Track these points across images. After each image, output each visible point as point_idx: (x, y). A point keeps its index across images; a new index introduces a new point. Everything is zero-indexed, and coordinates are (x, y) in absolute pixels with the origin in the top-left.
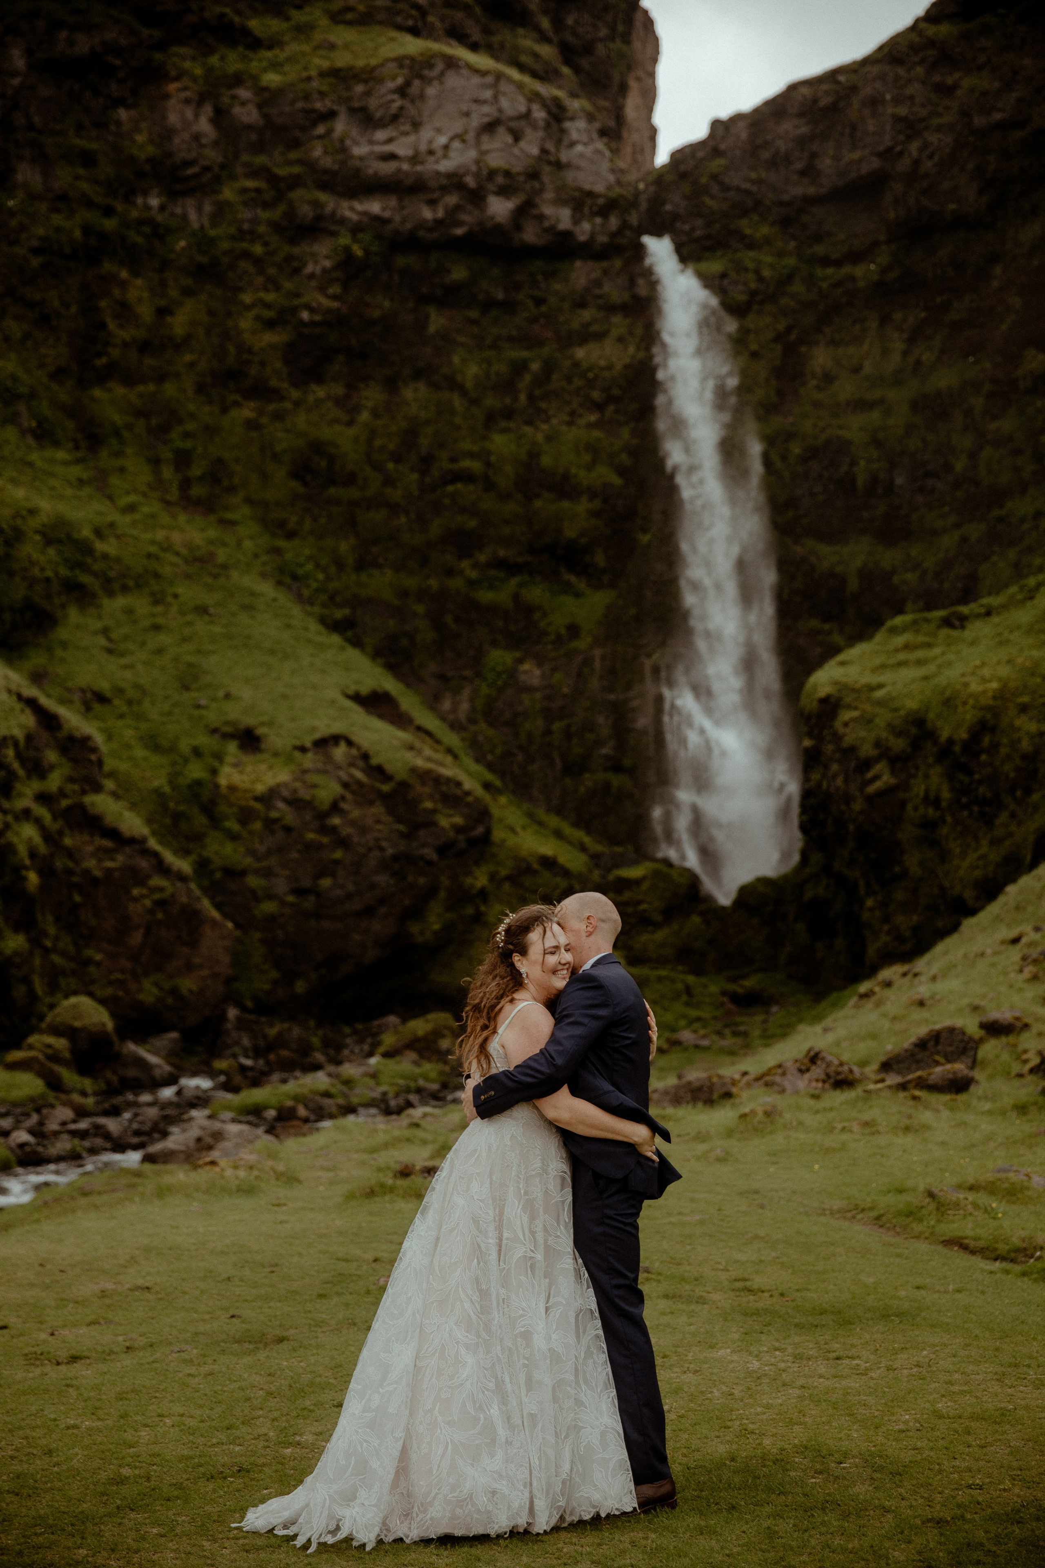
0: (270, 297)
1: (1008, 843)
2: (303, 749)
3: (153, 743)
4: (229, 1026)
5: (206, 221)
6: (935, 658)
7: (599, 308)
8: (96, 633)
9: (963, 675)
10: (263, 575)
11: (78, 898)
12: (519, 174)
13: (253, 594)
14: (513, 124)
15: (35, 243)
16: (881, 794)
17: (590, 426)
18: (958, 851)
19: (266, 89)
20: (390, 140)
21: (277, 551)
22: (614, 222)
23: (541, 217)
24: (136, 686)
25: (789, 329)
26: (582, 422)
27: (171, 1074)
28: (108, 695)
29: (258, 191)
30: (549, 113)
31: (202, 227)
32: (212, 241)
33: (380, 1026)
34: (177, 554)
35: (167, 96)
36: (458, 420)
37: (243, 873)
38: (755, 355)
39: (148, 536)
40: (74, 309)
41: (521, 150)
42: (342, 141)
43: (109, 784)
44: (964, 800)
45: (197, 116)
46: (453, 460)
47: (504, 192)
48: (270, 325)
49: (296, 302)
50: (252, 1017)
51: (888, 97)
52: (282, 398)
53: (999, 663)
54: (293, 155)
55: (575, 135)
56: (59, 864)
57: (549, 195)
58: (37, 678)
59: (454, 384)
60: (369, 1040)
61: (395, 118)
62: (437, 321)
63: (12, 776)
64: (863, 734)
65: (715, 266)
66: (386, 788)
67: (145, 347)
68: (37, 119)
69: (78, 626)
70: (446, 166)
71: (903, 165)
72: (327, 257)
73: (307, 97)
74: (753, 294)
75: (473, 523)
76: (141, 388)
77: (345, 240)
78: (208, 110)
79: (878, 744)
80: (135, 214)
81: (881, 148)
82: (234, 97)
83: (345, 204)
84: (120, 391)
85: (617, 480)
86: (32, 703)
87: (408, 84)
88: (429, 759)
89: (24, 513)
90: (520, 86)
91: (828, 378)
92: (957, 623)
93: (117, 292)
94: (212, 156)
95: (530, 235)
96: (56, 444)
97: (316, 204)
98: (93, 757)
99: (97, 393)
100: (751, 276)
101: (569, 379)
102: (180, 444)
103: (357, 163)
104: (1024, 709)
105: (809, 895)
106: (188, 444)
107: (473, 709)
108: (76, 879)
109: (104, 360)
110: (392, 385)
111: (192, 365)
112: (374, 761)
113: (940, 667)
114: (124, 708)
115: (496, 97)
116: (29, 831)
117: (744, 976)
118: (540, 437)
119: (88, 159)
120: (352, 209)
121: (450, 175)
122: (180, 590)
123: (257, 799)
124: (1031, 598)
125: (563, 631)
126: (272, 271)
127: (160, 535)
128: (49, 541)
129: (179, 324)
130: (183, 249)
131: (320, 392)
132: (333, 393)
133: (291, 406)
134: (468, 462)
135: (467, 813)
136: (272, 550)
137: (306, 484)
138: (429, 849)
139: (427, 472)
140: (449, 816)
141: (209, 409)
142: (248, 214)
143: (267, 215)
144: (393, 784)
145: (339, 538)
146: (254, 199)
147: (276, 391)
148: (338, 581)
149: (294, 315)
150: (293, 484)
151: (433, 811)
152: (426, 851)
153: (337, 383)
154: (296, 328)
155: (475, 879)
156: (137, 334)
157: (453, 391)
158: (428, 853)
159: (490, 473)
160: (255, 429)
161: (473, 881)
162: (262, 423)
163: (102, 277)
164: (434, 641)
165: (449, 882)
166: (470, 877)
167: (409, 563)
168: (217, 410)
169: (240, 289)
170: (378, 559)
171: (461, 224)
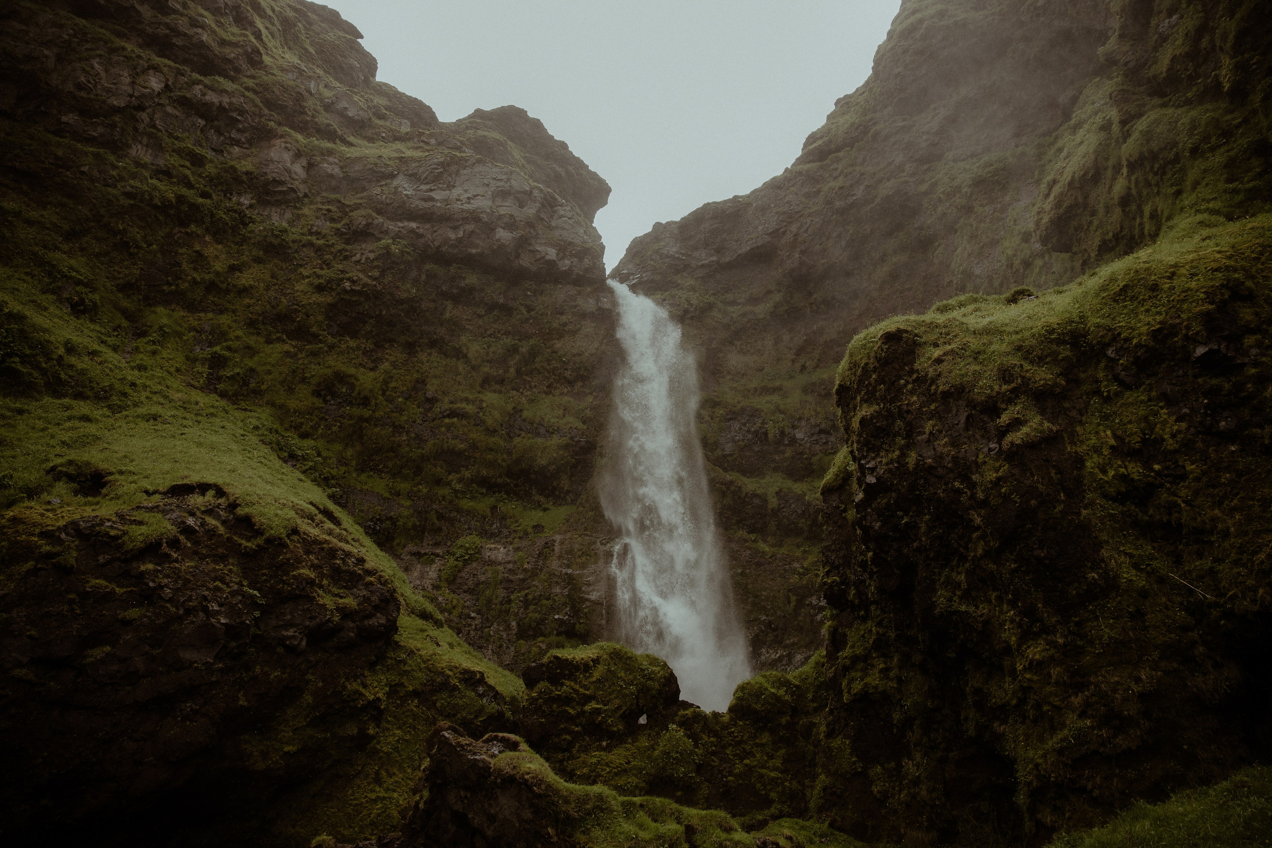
0: (323, 273)
2: (153, 493)
5: (284, 222)
7: (573, 314)
12: (520, 221)
15: (130, 191)
17: (562, 394)
19: (349, 158)
20: (430, 190)
23: (535, 251)
25: (711, 340)
26: (557, 392)
29: (329, 211)
31: (280, 224)
32: (285, 233)
35: (272, 144)
36: (459, 379)
42: (397, 188)
45: (293, 161)
46: (453, 402)
48: (320, 289)
49: (342, 276)
52: (321, 341)
54: (360, 195)
57: (541, 240)
59: (459, 354)
62: (451, 311)
67: (211, 287)
70: (468, 207)
71: (787, 237)
72: (372, 251)
73: (376, 165)
75: (462, 446)
76: (200, 315)
77: (386, 242)
78: (302, 161)
79: (1006, 375)
80: (228, 204)
82: (324, 160)
83: (391, 222)
93: (197, 247)
94: (300, 186)
95: (526, 262)
97: (370, 220)
106: (227, 354)
107: (439, 578)
109: (173, 287)
110: (411, 348)
111: (249, 307)
112: (243, 511)
118: (523, 399)
119: (197, 160)
120: (395, 225)
125: (529, 529)
126: (327, 257)
129: (245, 279)
130: (260, 231)
131: (352, 343)
132: (363, 346)
133: (326, 348)
134: (464, 405)
135: (364, 596)
136: (277, 432)
137: (325, 401)
138: (295, 632)
139: (431, 409)
140: (337, 595)
141: (254, 338)
142: (319, 222)
143: (332, 225)
144: (260, 541)
145: (347, 445)
146: (325, 215)
147: (315, 336)
148: (336, 470)
149: (339, 285)
150: (315, 400)
151: (311, 582)
152: (290, 633)
153: (367, 339)
154: (338, 294)
155: (365, 686)
156: (207, 277)
157: (458, 359)
158: (293, 637)
159: (481, 414)
160: (291, 357)
161: (361, 689)
162: (299, 356)
163: (187, 233)
164: (414, 527)
165: (320, 684)
166: (356, 681)
167: (405, 471)
168: (262, 340)
169: (301, 266)
170: (378, 465)
171: (476, 247)
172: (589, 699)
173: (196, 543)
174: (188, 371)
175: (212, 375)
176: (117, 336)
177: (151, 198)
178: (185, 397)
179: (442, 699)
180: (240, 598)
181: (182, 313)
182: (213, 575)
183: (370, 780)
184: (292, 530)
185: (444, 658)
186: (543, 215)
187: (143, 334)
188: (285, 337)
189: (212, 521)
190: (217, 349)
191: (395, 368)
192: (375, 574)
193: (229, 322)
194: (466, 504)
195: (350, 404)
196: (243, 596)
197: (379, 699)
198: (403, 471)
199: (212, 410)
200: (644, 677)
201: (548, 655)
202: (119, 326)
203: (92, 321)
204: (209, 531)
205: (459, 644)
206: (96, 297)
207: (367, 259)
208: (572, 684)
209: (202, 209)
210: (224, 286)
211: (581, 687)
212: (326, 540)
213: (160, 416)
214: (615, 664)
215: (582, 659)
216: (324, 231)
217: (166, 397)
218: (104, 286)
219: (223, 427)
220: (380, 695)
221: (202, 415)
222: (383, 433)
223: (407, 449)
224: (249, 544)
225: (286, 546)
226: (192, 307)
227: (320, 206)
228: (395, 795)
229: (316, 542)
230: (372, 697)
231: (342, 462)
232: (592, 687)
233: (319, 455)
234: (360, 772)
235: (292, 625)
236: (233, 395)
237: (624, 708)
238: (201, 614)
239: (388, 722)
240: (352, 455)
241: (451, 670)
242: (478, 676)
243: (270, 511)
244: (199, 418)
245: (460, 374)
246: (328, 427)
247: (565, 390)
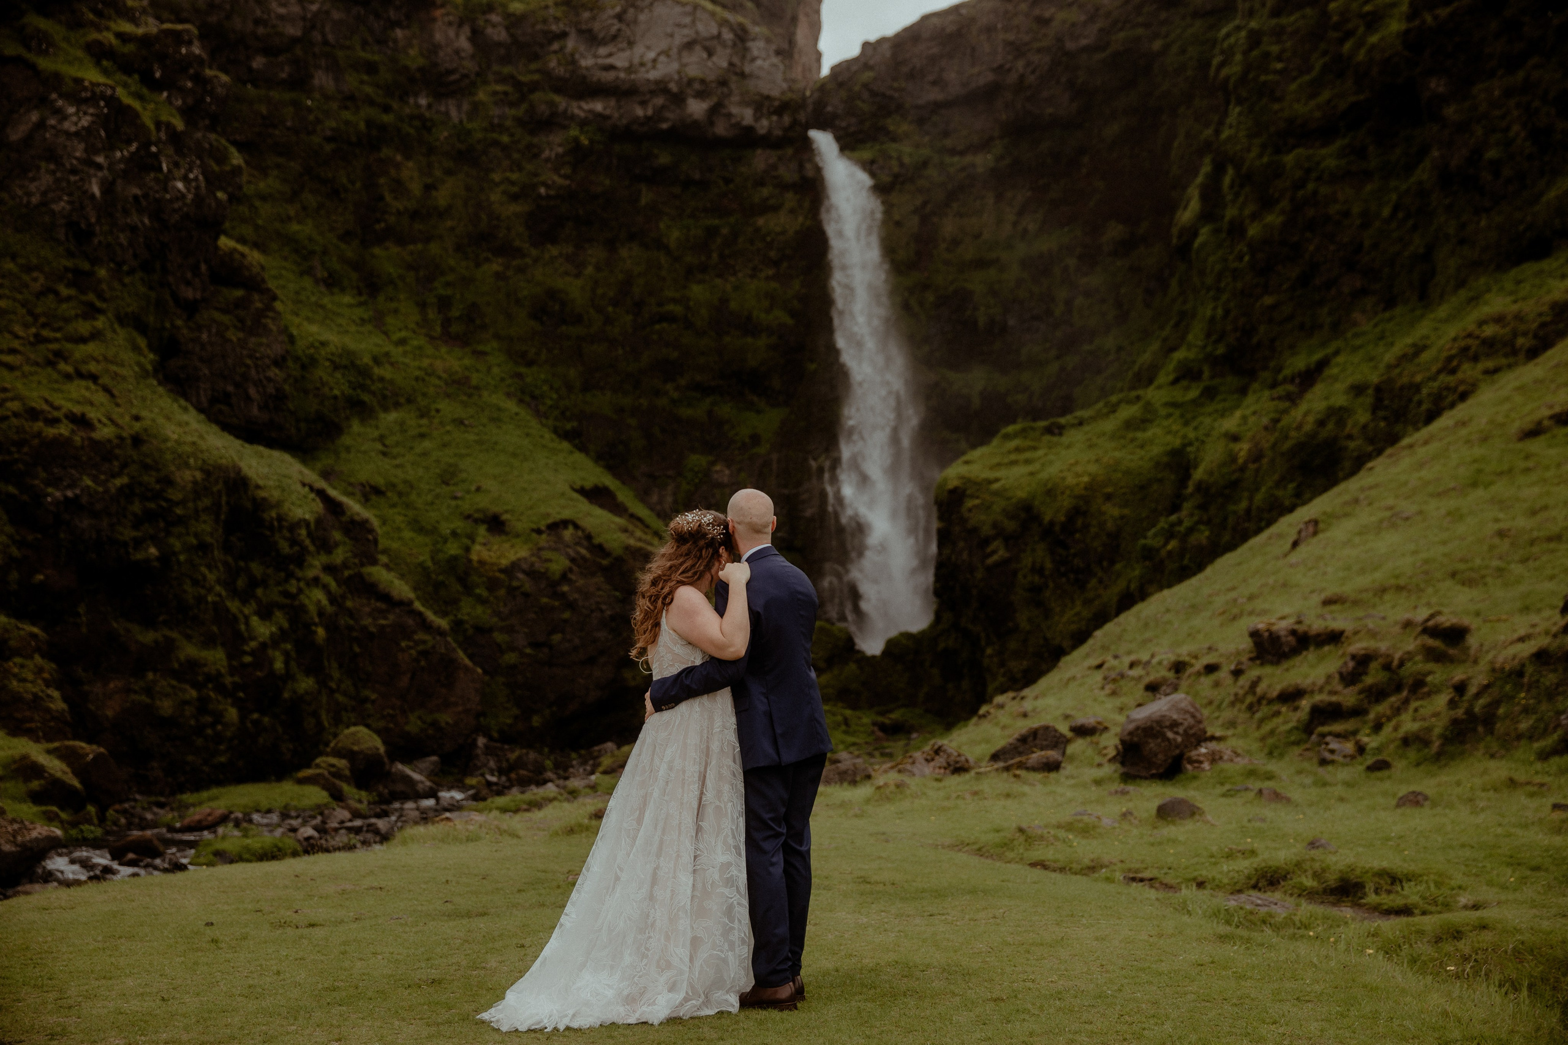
0: (514, 176)
1: (1097, 603)
2: (539, 532)
3: (418, 527)
4: (479, 752)
5: (464, 117)
6: (1039, 458)
7: (775, 186)
8: (374, 440)
9: (1061, 471)
10: (508, 395)
11: (357, 649)
12: (712, 82)
13: (499, 409)
14: (708, 43)
15: (329, 133)
16: (997, 565)
17: (767, 278)
18: (1058, 609)
19: (513, 15)
20: (610, 55)
21: (519, 376)
22: (787, 120)
23: (729, 115)
24: (405, 482)
25: (925, 204)
26: (762, 275)
27: (431, 788)
28: (383, 489)
29: (506, 93)
30: (736, 35)
31: (461, 122)
32: (469, 132)
33: (600, 751)
34: (440, 378)
35: (434, 20)
36: (663, 273)
37: (490, 630)
38: (898, 224)
39: (417, 363)
40: (358, 185)
41: (714, 63)
42: (572, 55)
43: (384, 559)
44: (1063, 569)
45: (457, 35)
46: (660, 304)
47: (700, 95)
48: (514, 198)
49: (535, 180)
50: (498, 745)
51: (999, 26)
52: (524, 256)
53: (1089, 462)
54: (533, 66)
55: (755, 53)
56: (344, 621)
57: (735, 98)
58: (326, 475)
59: (660, 245)
60: (591, 762)
61: (614, 38)
62: (646, 196)
63: (304, 550)
64: (983, 517)
65: (867, 155)
66: (605, 562)
67: (415, 215)
68: (331, 38)
69: (359, 435)
70: (653, 75)
71: (1012, 78)
72: (560, 145)
73: (545, 21)
74: (896, 176)
75: (676, 354)
76: (411, 247)
77: (574, 132)
78: (466, 30)
79: (995, 525)
80: (407, 111)
81: (995, 65)
82: (487, 21)
83: (574, 104)
84: (395, 250)
85: (790, 321)
86: (321, 494)
87: (624, 11)
88: (640, 540)
89: (317, 344)
90: (713, 14)
91: (955, 242)
92: (1056, 431)
93: (393, 172)
94: (470, 66)
95: (721, 129)
96: (343, 290)
97: (552, 104)
98: (370, 537)
99: (377, 251)
100: (894, 163)
101: (751, 242)
102: (442, 292)
103: (584, 72)
104: (1108, 497)
105: (941, 646)
106: (449, 292)
107: (675, 502)
108: (355, 634)
109: (383, 225)
110: (611, 245)
111: (452, 229)
112: (596, 541)
113: (1043, 465)
114: (395, 499)
115: (693, 22)
116: (318, 595)
117: (891, 711)
118: (729, 287)
119: (371, 68)
120: (580, 108)
121: (657, 82)
122: (440, 406)
123: (501, 571)
124: (1114, 412)
125: (747, 440)
126: (516, 156)
127: (426, 362)
128: (336, 367)
129: (442, 197)
130: (446, 138)
131: (554, 251)
132: (565, 251)
133: (531, 262)
134: (671, 306)
136: (517, 375)
137: (542, 323)
139: (639, 314)
141: (465, 264)
142: (498, 111)
143: (512, 112)
145: (569, 366)
146: (502, 99)
147: (519, 250)
149: (534, 190)
150: (533, 323)
153: (568, 243)
154: (535, 201)
156: (409, 205)
157: (659, 251)
159: (690, 315)
160: (501, 278)
162: (508, 275)
163: (381, 160)
167: (625, 386)
168: (472, 264)
170: (599, 383)
171: (666, 120)
174: (424, 322)
175: (443, 319)
187: (378, 289)
188: (489, 255)
191: (599, 271)
193: (438, 251)
194: (684, 412)
195: (565, 322)
198: (623, 385)
200: (837, 639)
204: (584, 557)
207: (557, 154)
210: (426, 210)
216: (507, 123)
222: (600, 349)
223: (624, 363)
226: (402, 241)
227: (495, 87)
245: (663, 268)
247: (770, 272)
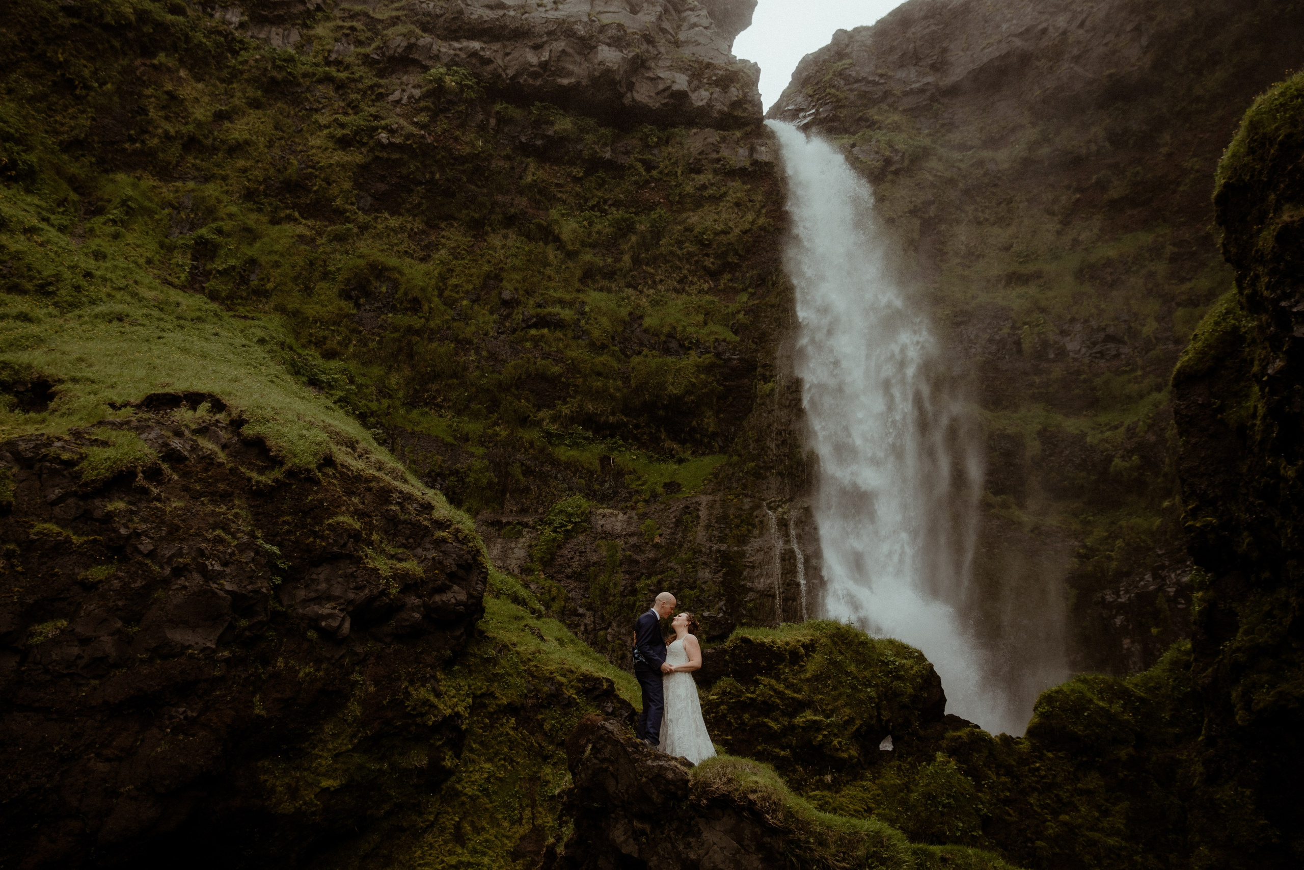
0: (347, 119)
5: (290, 48)
7: (716, 172)
17: (701, 292)
23: (656, 78)
25: (927, 205)
26: (693, 289)
29: (353, 28)
32: (293, 63)
36: (548, 271)
41: (637, 18)
46: (541, 305)
47: (617, 42)
48: (344, 143)
49: (375, 123)
52: (348, 220)
57: (665, 62)
59: (548, 235)
62: (533, 172)
67: (191, 144)
70: (555, 15)
72: (416, 86)
74: (887, 163)
75: (557, 369)
76: (177, 184)
77: (437, 70)
80: (209, 23)
81: (1020, 30)
83: (441, 42)
85: (732, 337)
91: (973, 257)
95: (643, 94)
97: (411, 39)
99: (120, 177)
101: (680, 243)
106: (218, 239)
107: (529, 559)
109: (138, 145)
110: (477, 228)
111: (245, 171)
118: (644, 301)
120: (449, 46)
121: (561, 23)
125: (660, 490)
129: (238, 130)
130: (256, 61)
131: (394, 222)
132: (409, 226)
133: (356, 230)
134: (557, 309)
135: (433, 558)
136: (291, 348)
137: (358, 306)
138: (335, 608)
139: (508, 316)
140: (392, 557)
141: (253, 216)
142: (338, 46)
143: (359, 50)
144: (277, 474)
145: (390, 367)
146: (347, 35)
147: (340, 212)
148: (375, 403)
149: (371, 137)
150: (343, 303)
151: (356, 536)
152: (326, 609)
153: (415, 216)
154: (371, 150)
155: (438, 695)
156: (184, 130)
157: (546, 244)
158: (330, 616)
159: (583, 322)
160: (307, 244)
161: (432, 698)
162: (319, 242)
163: (154, 67)
164: (490, 484)
165: (372, 689)
166: (424, 686)
167: (474, 406)
168: (265, 219)
169: (317, 110)
170: (435, 398)
171: (570, 74)
172: (801, 706)
173: (185, 475)
174: (163, 263)
175: (196, 268)
176: (63, 213)
177: (102, 15)
178: (161, 297)
179: (550, 720)
180: (252, 554)
181: (152, 183)
182: (211, 520)
183: (447, 836)
184: (325, 459)
185: (552, 657)
186: (666, 25)
187: (100, 211)
188: (297, 214)
189: (207, 445)
190: (203, 231)
191: (456, 258)
192: (449, 526)
193: (216, 194)
194: (563, 453)
195: (394, 309)
196: (257, 553)
197: (458, 715)
198: (472, 405)
199: (198, 314)
200: (887, 673)
201: (732, 637)
202: (66, 200)
203: (28, 191)
204: (203, 458)
205: (572, 641)
206: (32, 158)
207: (411, 97)
208: (773, 682)
209: (173, 30)
210: (209, 142)
211: (787, 687)
212: (374, 477)
213: (127, 316)
214: (841, 653)
215: (787, 644)
216: (348, 60)
217: (134, 295)
218: (42, 143)
219: (216, 334)
220: (460, 709)
221: (185, 319)
222: (442, 350)
223: (477, 373)
224: (263, 478)
225: (317, 482)
226: (165, 173)
227: (340, 23)
228: (486, 860)
229: (358, 478)
230: (448, 712)
231: (384, 392)
232: (805, 688)
233: (352, 382)
234: (432, 825)
235: (330, 598)
236: (228, 298)
237: (858, 722)
238: (196, 575)
239: (472, 750)
240: (397, 384)
241: (565, 676)
242: (605, 685)
243: (292, 432)
244: (182, 322)
245: (550, 265)
246: (363, 342)
247: (706, 286)
